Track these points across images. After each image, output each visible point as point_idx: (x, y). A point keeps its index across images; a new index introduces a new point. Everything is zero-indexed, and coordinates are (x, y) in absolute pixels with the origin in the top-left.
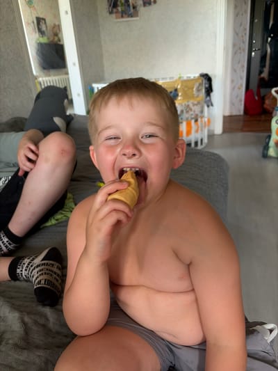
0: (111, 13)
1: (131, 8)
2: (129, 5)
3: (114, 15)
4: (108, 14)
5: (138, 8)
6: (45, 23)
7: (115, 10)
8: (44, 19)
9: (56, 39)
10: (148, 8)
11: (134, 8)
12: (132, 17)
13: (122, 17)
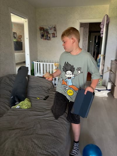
0: (42, 38)
1: (48, 38)
2: (48, 37)
3: (42, 39)
4: (40, 38)
5: (51, 38)
6: (16, 34)
7: (43, 37)
8: (16, 33)
9: (20, 40)
10: (54, 38)
11: (49, 37)
12: (49, 40)
13: (45, 40)
